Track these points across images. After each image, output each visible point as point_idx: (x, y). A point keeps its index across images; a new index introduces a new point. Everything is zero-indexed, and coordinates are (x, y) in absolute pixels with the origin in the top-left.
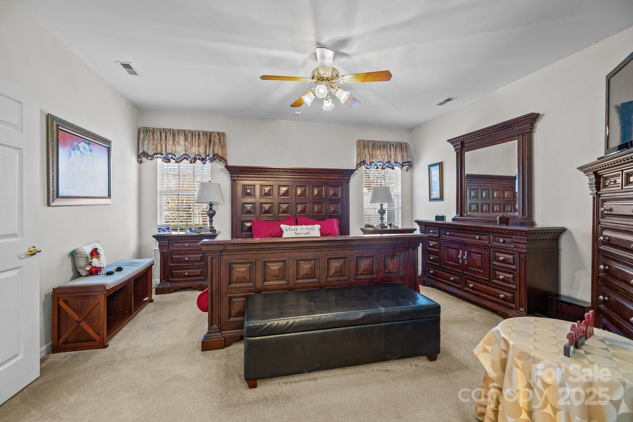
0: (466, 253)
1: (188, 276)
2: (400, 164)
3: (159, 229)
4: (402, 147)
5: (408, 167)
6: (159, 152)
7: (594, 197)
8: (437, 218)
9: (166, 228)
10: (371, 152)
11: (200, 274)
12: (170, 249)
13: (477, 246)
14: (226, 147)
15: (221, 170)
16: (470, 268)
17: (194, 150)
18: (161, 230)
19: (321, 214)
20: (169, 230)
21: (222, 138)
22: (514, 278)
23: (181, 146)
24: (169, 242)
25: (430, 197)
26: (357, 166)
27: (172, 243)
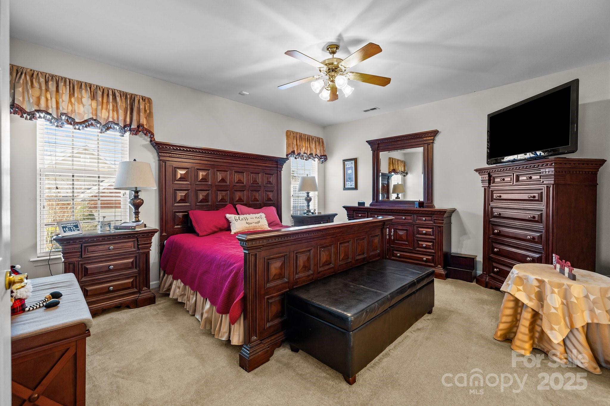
0: (393, 230)
1: (113, 291)
2: (319, 157)
3: (63, 227)
4: (319, 141)
5: (323, 160)
6: (43, 109)
7: (485, 189)
8: (359, 204)
9: (74, 226)
10: (299, 144)
11: (130, 286)
12: (83, 256)
13: (403, 224)
14: (153, 118)
15: (144, 146)
16: (396, 242)
17: (104, 115)
18: (67, 229)
19: (258, 202)
20: (78, 229)
21: (148, 104)
22: (433, 245)
23: (84, 106)
24: (82, 245)
25: (345, 187)
26: (287, 155)
27: (85, 247)
